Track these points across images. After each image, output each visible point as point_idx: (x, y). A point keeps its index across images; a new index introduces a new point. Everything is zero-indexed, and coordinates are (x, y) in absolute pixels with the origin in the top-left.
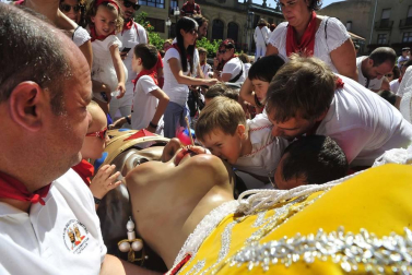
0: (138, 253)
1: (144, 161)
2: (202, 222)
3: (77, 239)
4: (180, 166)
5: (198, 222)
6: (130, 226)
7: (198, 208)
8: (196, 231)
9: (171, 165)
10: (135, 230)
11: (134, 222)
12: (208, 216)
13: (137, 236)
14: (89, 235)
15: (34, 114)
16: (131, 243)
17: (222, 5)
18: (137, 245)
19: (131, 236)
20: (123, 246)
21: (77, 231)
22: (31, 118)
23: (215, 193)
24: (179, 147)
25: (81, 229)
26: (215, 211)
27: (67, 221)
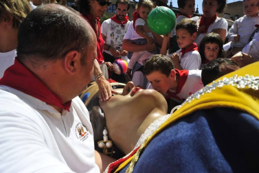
0: (109, 149)
2: (149, 127)
3: (82, 133)
4: (135, 96)
5: (147, 127)
6: (105, 132)
7: (146, 120)
8: (146, 132)
9: (129, 96)
10: (108, 135)
11: (107, 130)
12: (152, 124)
13: (109, 139)
14: (88, 132)
16: (105, 143)
18: (108, 144)
19: (105, 138)
20: (101, 144)
21: (82, 129)
23: (155, 112)
24: (133, 86)
26: (157, 121)
27: (77, 123)
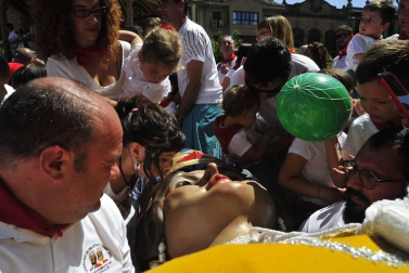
1: (186, 183)
3: (99, 262)
9: (202, 190)
14: (112, 259)
15: (59, 169)
17: (318, 14)
21: (100, 254)
22: (54, 172)
25: (105, 252)
27: (91, 245)
